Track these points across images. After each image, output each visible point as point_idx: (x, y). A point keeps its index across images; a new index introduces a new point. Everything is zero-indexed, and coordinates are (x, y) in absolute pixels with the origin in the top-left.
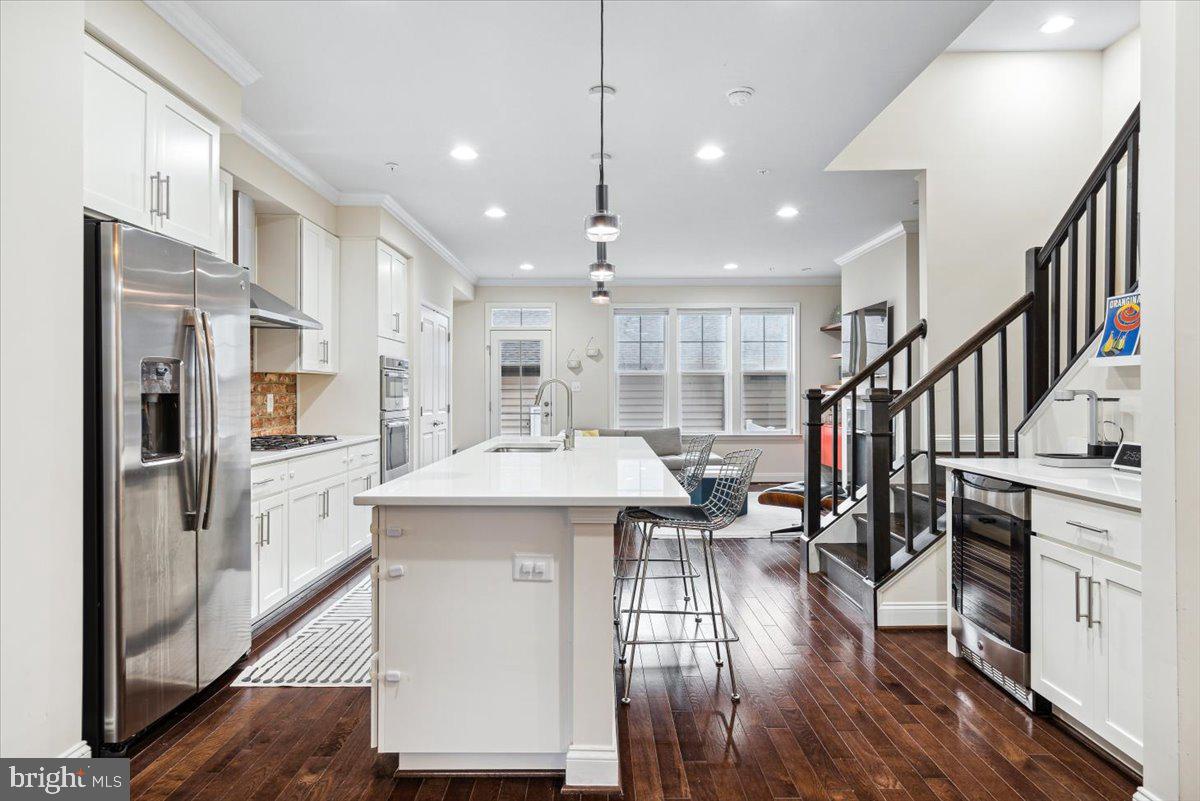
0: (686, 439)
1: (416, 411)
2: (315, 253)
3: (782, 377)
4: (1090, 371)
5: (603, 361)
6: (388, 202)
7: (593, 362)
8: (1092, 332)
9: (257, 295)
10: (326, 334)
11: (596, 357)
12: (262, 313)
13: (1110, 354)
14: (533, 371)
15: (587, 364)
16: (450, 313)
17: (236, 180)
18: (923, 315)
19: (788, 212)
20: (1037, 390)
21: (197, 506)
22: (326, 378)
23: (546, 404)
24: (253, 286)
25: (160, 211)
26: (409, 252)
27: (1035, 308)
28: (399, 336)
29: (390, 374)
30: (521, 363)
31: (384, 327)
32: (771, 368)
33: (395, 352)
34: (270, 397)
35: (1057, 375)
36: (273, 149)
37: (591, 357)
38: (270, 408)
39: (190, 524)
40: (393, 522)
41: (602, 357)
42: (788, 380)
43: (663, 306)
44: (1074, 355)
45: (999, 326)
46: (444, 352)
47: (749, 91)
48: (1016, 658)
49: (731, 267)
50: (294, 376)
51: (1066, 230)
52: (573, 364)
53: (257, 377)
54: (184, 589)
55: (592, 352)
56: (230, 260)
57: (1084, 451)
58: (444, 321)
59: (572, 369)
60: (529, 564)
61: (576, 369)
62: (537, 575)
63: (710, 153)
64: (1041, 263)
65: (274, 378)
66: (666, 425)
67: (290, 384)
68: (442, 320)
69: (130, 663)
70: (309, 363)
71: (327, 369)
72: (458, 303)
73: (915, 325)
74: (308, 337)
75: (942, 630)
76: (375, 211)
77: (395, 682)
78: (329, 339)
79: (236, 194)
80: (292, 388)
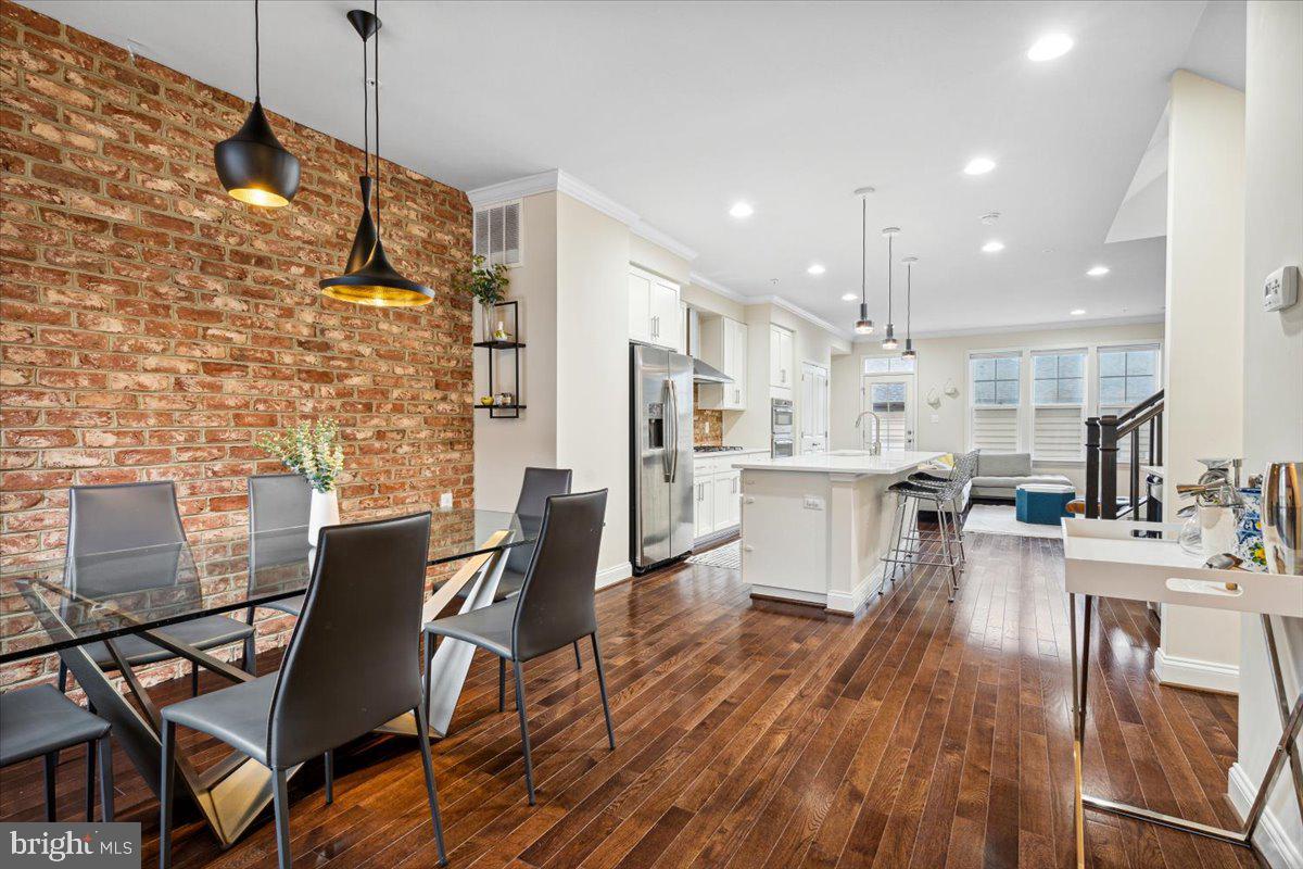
0: (1037, 464)
1: (798, 436)
2: (732, 336)
5: (960, 397)
6: (776, 299)
7: (950, 398)
9: (699, 366)
10: (739, 385)
11: (954, 394)
12: (700, 376)
14: (899, 407)
15: (946, 402)
16: (828, 366)
17: (688, 304)
19: (1099, 271)
21: (670, 472)
22: (740, 412)
23: (909, 433)
24: (696, 361)
25: (655, 335)
26: (791, 328)
28: (787, 384)
29: (781, 411)
30: (888, 400)
31: (775, 379)
33: (784, 395)
34: (707, 424)
36: (708, 282)
37: (949, 394)
38: (707, 431)
39: (667, 479)
40: (751, 477)
41: (958, 394)
43: (1017, 349)
46: (823, 396)
47: (996, 215)
49: (1079, 313)
50: (721, 412)
52: (932, 400)
53: (698, 412)
54: (665, 524)
55: (949, 391)
56: (685, 354)
58: (824, 373)
59: (932, 405)
60: (811, 501)
61: (936, 404)
62: (815, 507)
63: (993, 247)
65: (710, 413)
66: (1019, 451)
67: (719, 416)
68: (823, 370)
69: (646, 549)
70: (728, 403)
71: (740, 407)
72: (836, 358)
74: (727, 387)
76: (769, 306)
77: (750, 551)
78: (739, 389)
79: (688, 310)
80: (720, 419)
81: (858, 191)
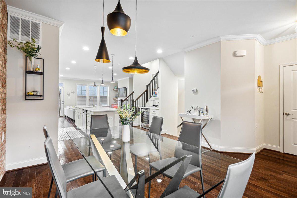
3: (106, 97)
4: (152, 98)
5: (75, 94)
7: (72, 94)
8: (152, 95)
11: (73, 93)
13: (154, 96)
15: (71, 94)
18: (134, 90)
20: (147, 100)
23: (62, 101)
27: (147, 91)
32: (105, 95)
35: (149, 99)
42: (107, 98)
43: (87, 84)
44: (151, 97)
45: (144, 93)
48: (148, 125)
51: (150, 83)
52: (69, 94)
57: (152, 106)
61: (69, 95)
62: (111, 118)
64: (148, 86)
73: (133, 92)
75: (140, 126)
81: (112, 55)
